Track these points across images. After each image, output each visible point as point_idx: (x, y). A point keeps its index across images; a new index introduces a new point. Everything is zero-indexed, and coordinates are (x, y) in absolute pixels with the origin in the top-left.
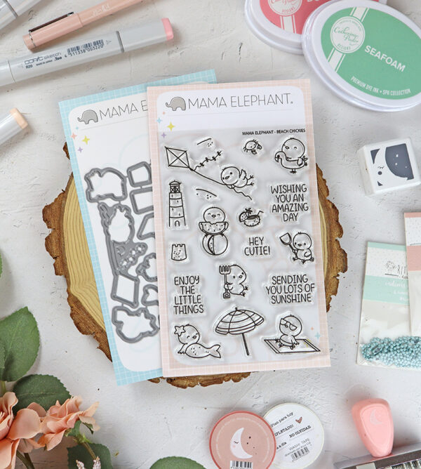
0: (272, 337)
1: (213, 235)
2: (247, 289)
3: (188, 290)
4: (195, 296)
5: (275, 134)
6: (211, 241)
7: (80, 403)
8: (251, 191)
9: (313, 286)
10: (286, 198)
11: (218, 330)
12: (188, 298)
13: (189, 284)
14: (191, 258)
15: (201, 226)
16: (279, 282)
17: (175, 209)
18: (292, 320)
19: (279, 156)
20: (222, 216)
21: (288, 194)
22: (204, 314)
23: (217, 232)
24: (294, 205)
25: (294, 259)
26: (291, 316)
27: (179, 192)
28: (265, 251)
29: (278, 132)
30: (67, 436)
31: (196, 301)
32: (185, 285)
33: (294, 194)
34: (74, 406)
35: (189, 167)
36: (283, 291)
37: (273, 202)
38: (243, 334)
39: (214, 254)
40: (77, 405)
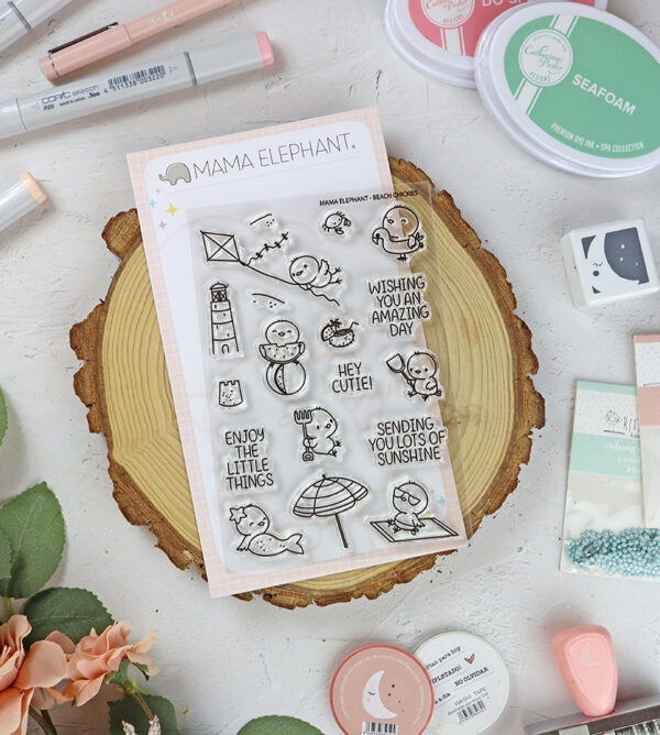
0: (384, 516)
1: (282, 364)
2: (338, 444)
3: (247, 451)
4: (259, 459)
5: (370, 201)
6: (280, 373)
7: (128, 632)
8: (338, 292)
9: (442, 434)
10: (392, 299)
11: (298, 511)
12: (247, 463)
13: (249, 442)
14: (249, 402)
15: (263, 351)
16: (389, 431)
17: (221, 327)
18: (412, 490)
19: (378, 235)
20: (294, 333)
21: (396, 293)
22: (274, 487)
23: (287, 358)
24: (406, 310)
25: (411, 395)
26: (410, 483)
27: (226, 300)
28: (364, 384)
29: (376, 197)
30: (108, 683)
31: (260, 468)
32: (242, 444)
33: (405, 292)
34: (119, 636)
35: (239, 260)
36: (396, 445)
37: (373, 308)
38: (336, 514)
39: (285, 393)
40: (124, 635)
